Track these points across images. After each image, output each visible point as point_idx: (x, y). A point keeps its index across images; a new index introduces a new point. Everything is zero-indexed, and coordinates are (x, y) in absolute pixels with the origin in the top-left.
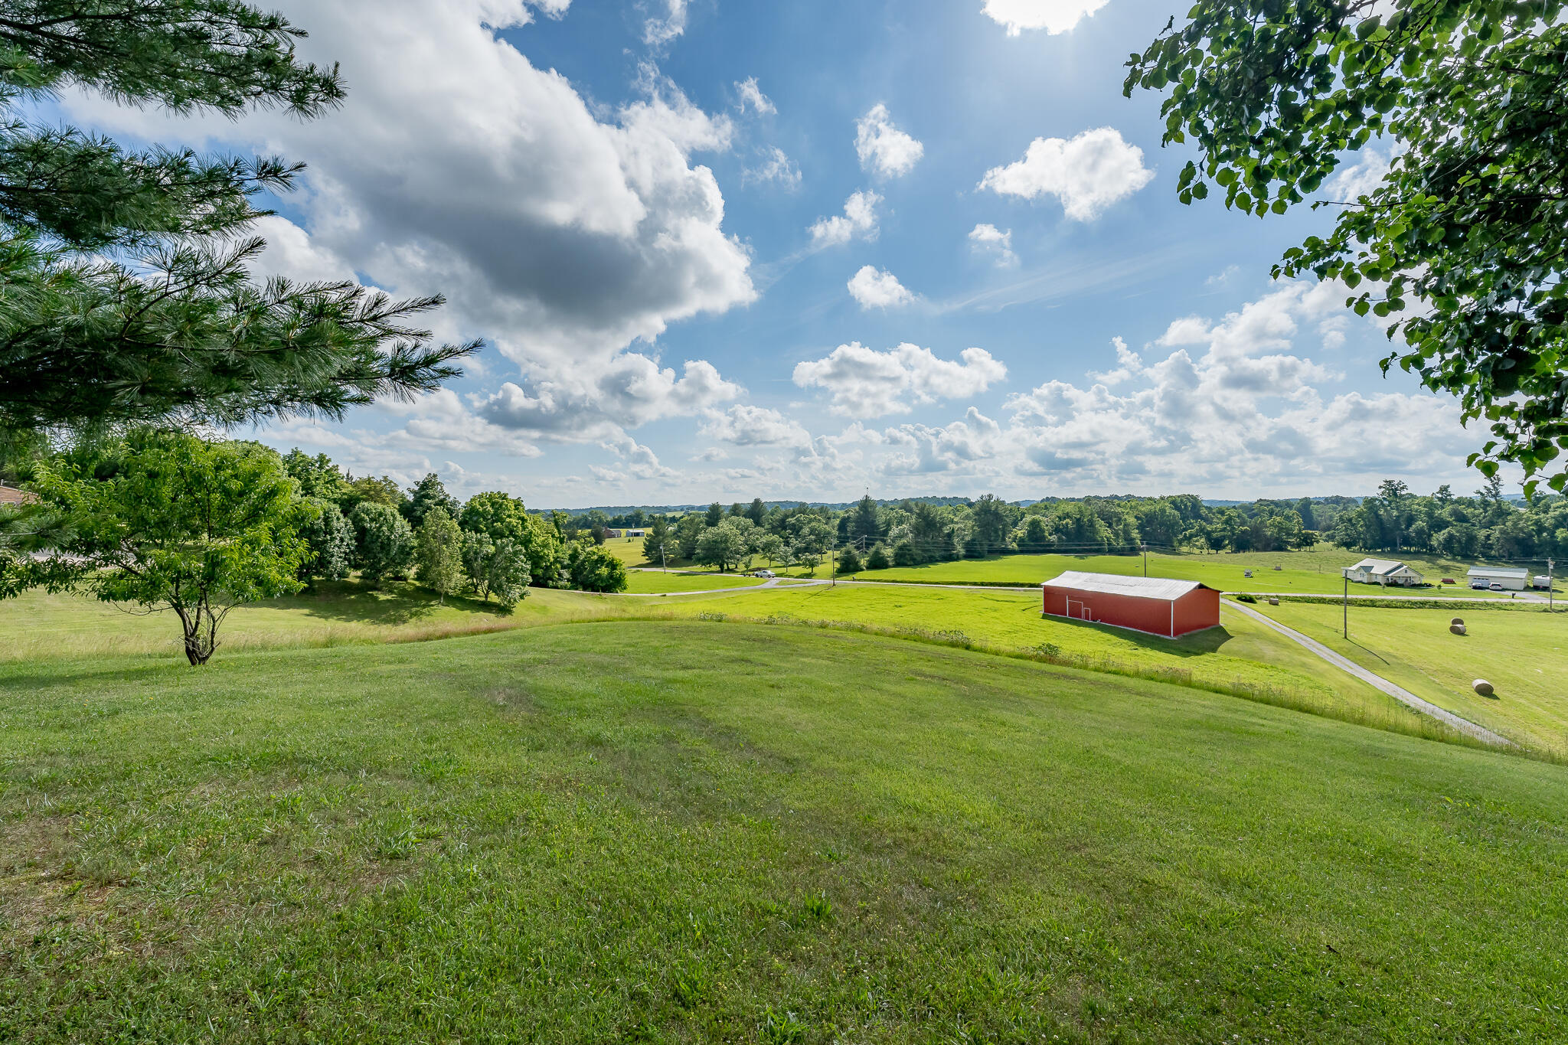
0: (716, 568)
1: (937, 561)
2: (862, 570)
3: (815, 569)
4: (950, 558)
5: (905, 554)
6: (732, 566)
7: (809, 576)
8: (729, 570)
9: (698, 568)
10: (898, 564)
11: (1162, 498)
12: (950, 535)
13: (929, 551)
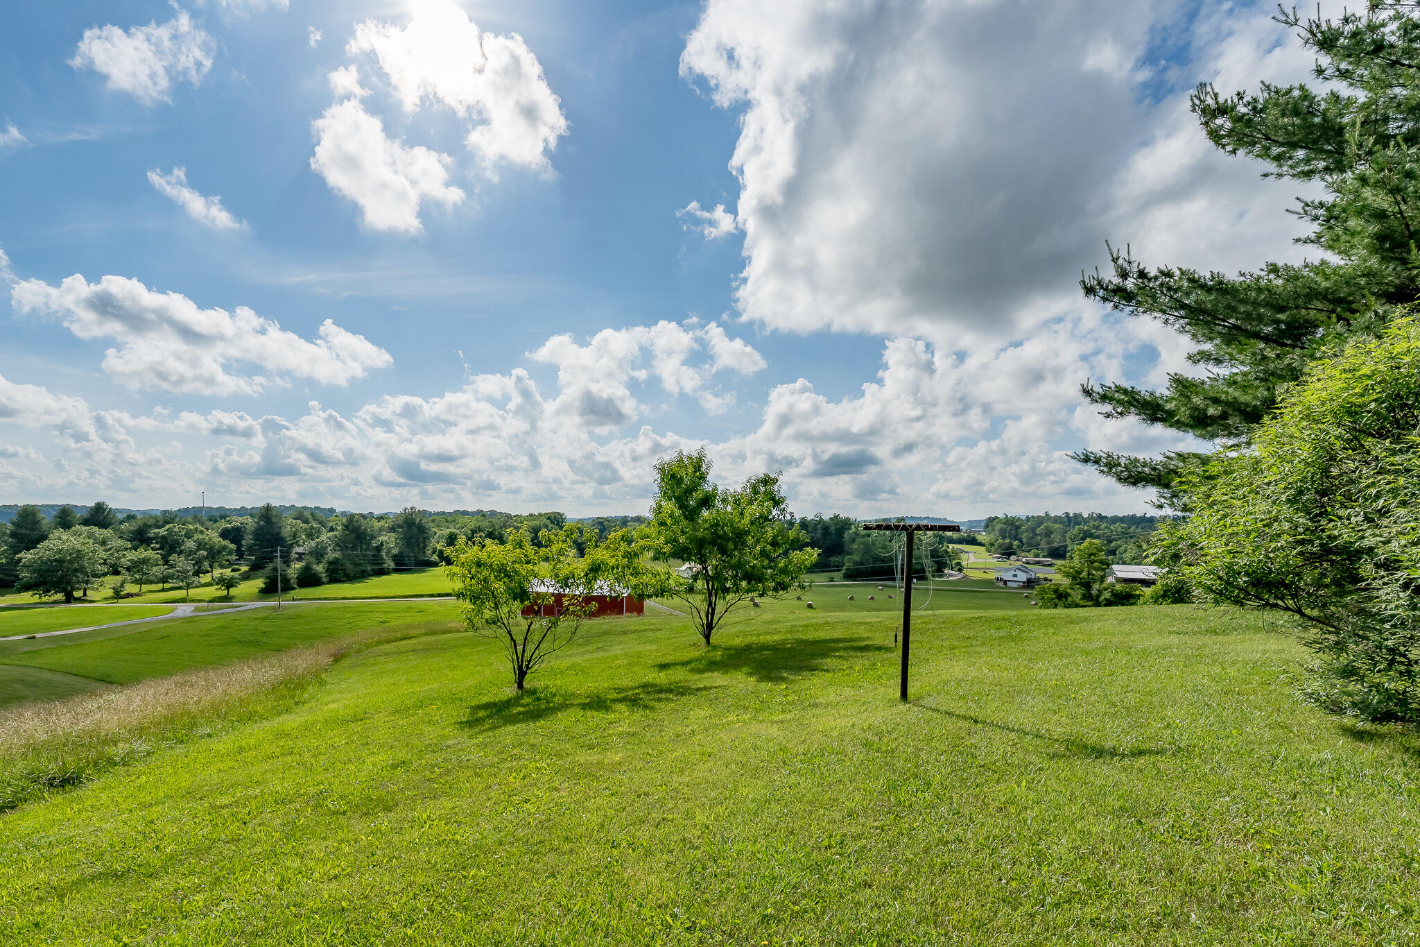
0: (60, 596)
1: (370, 575)
2: (294, 589)
3: (233, 591)
4: (381, 572)
5: (337, 570)
6: (78, 594)
7: (227, 598)
8: (79, 600)
9: (27, 597)
10: (334, 580)
11: (540, 515)
12: (379, 548)
13: (360, 564)
